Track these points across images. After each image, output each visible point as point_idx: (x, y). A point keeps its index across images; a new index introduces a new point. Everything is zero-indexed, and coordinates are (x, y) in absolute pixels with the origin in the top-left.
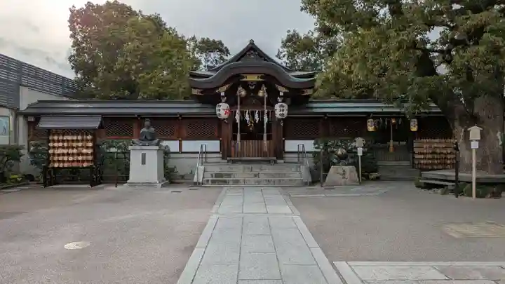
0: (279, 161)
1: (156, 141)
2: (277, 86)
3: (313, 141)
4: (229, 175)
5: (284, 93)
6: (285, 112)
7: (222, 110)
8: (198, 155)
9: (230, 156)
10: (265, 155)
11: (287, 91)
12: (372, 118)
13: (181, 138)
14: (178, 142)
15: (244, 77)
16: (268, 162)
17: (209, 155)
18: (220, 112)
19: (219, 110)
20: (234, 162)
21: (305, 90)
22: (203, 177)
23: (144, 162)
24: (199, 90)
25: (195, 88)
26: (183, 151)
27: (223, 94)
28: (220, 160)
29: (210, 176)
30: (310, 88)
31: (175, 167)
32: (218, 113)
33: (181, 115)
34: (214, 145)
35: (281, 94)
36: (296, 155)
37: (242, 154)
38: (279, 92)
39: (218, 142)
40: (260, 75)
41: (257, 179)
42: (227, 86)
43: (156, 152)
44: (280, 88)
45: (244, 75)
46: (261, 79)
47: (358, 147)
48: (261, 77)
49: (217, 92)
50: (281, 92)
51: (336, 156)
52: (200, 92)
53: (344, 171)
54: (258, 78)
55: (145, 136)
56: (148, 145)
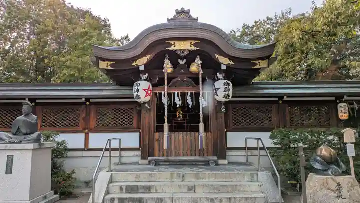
0: (221, 162)
1: (35, 135)
2: (217, 56)
3: (269, 134)
4: (148, 189)
5: (228, 66)
6: (231, 93)
7: (142, 90)
8: (100, 154)
9: (153, 156)
10: (201, 153)
11: (232, 63)
12: (345, 101)
13: (87, 130)
14: (83, 135)
15: (171, 45)
16: (207, 163)
17: (123, 153)
18: (139, 94)
19: (138, 90)
20: (157, 164)
21: (257, 62)
22: (108, 193)
23: (9, 170)
24: (110, 63)
25: (104, 60)
26: (91, 147)
27: (142, 68)
28: (138, 159)
29: (118, 191)
30: (262, 59)
31: (73, 172)
32: (135, 94)
33: (88, 99)
34: (132, 139)
35: (224, 67)
36: (243, 153)
37: (169, 152)
38: (220, 64)
39: (138, 134)
40: (193, 42)
41: (192, 195)
42: (149, 56)
43: (30, 154)
44: (222, 59)
45: (172, 42)
46: (195, 47)
47: (347, 143)
48: (195, 45)
49: (134, 65)
50: (222, 65)
51: (319, 158)
52: (110, 65)
53: (339, 184)
54: (191, 46)
55: (19, 128)
56: (20, 142)
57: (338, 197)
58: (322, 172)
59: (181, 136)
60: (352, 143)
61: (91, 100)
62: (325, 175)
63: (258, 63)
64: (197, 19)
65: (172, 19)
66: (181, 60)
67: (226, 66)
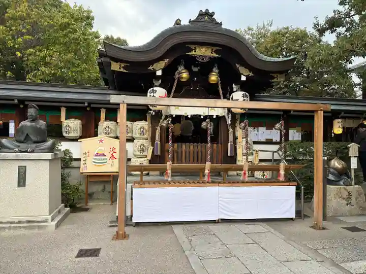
1: (48, 144)
2: (238, 66)
5: (248, 77)
11: (251, 74)
12: (342, 118)
15: (191, 50)
23: (22, 182)
24: (123, 65)
25: (117, 60)
27: (159, 73)
30: (280, 72)
33: (90, 104)
35: (243, 78)
38: (239, 75)
40: (215, 48)
42: (167, 61)
43: (47, 164)
44: (242, 70)
45: (193, 47)
46: (216, 54)
47: (351, 157)
48: (216, 52)
49: (150, 70)
50: (242, 76)
51: (332, 170)
52: (123, 67)
53: (349, 193)
54: (212, 53)
55: (27, 135)
56: (33, 152)
57: (347, 204)
58: (334, 182)
59: (192, 147)
60: (355, 157)
61: (92, 105)
62: (336, 185)
63: (275, 76)
64: (221, 24)
65: (194, 21)
66: (194, 67)
67: (245, 77)
